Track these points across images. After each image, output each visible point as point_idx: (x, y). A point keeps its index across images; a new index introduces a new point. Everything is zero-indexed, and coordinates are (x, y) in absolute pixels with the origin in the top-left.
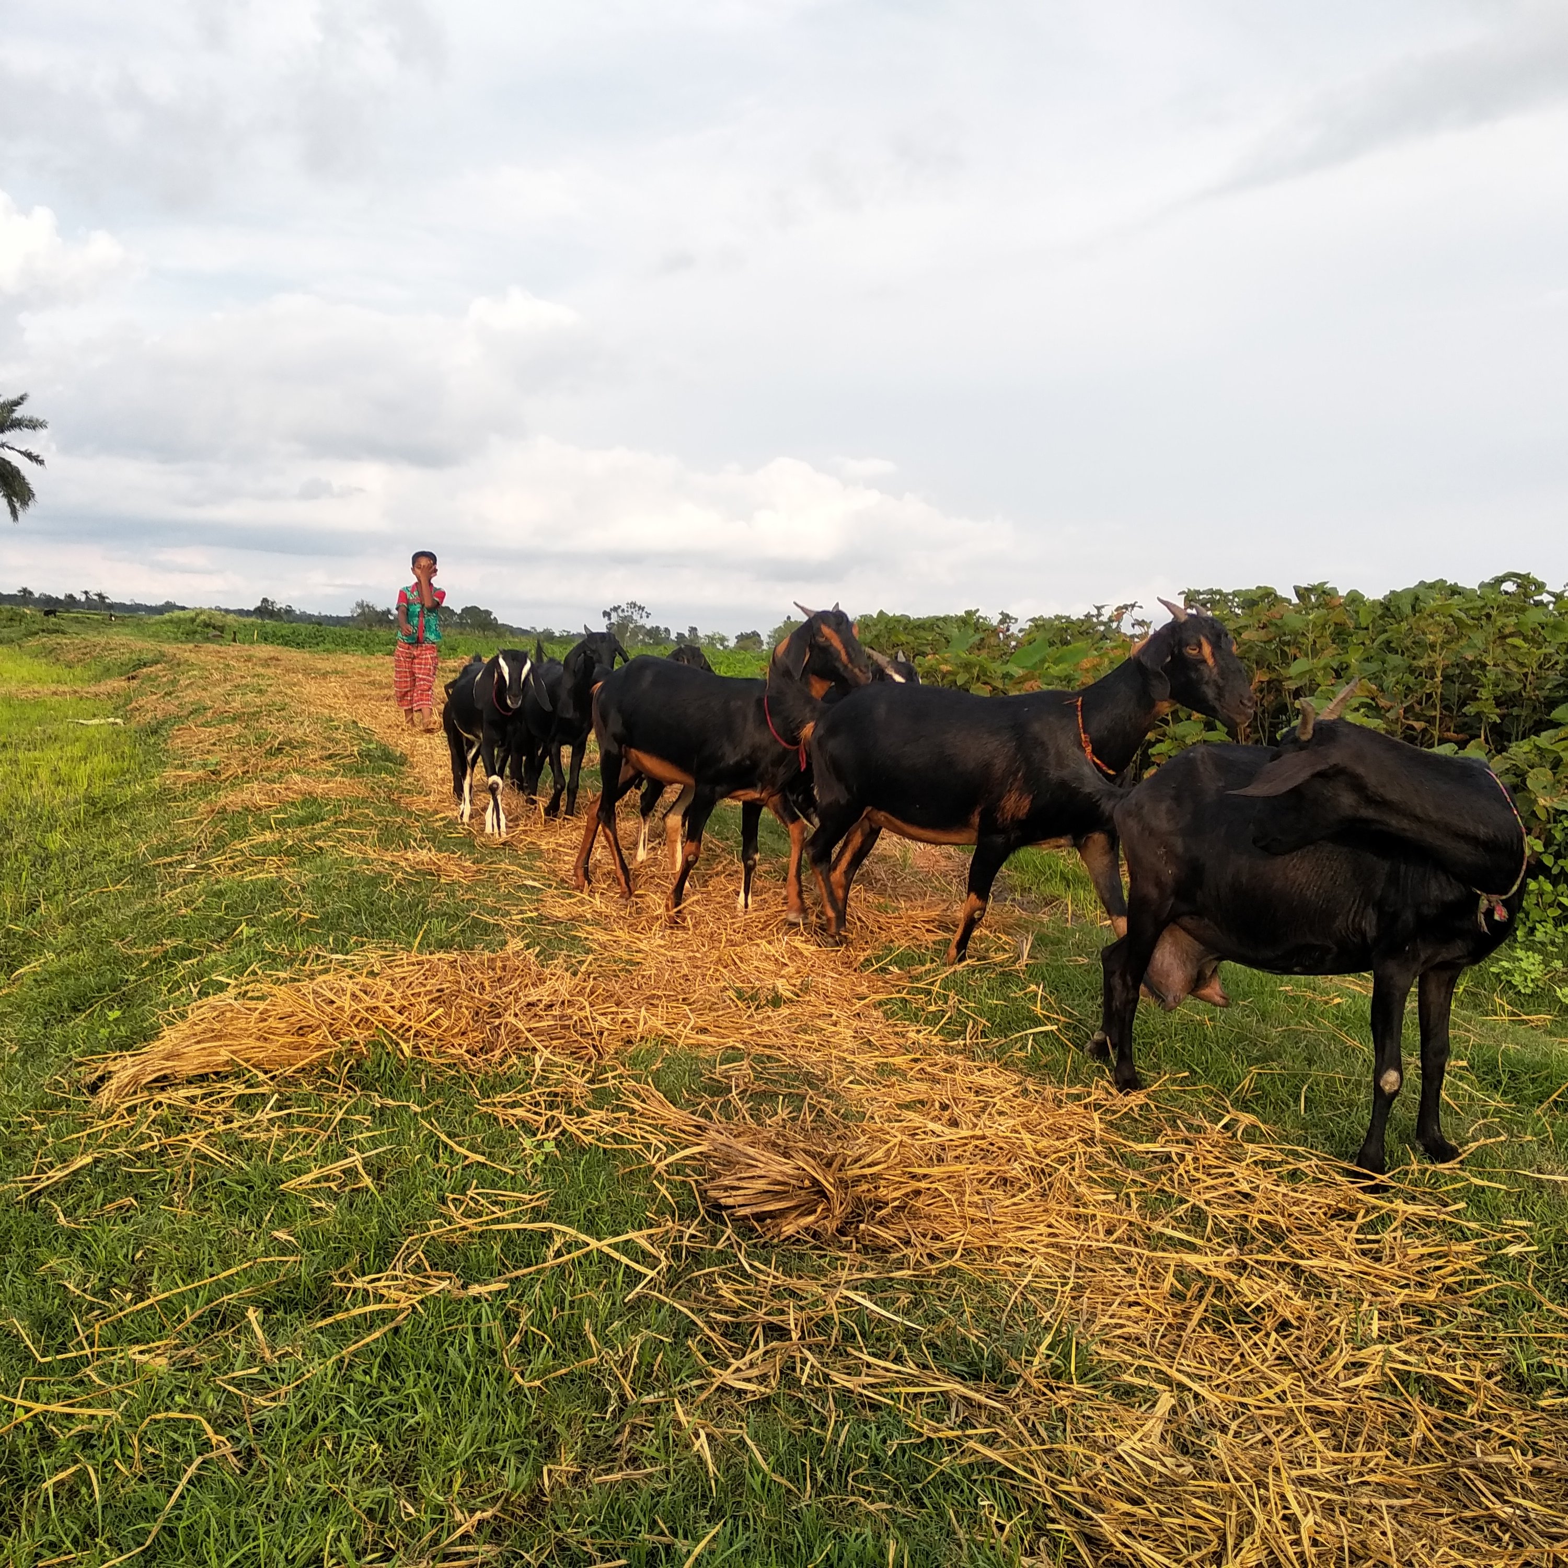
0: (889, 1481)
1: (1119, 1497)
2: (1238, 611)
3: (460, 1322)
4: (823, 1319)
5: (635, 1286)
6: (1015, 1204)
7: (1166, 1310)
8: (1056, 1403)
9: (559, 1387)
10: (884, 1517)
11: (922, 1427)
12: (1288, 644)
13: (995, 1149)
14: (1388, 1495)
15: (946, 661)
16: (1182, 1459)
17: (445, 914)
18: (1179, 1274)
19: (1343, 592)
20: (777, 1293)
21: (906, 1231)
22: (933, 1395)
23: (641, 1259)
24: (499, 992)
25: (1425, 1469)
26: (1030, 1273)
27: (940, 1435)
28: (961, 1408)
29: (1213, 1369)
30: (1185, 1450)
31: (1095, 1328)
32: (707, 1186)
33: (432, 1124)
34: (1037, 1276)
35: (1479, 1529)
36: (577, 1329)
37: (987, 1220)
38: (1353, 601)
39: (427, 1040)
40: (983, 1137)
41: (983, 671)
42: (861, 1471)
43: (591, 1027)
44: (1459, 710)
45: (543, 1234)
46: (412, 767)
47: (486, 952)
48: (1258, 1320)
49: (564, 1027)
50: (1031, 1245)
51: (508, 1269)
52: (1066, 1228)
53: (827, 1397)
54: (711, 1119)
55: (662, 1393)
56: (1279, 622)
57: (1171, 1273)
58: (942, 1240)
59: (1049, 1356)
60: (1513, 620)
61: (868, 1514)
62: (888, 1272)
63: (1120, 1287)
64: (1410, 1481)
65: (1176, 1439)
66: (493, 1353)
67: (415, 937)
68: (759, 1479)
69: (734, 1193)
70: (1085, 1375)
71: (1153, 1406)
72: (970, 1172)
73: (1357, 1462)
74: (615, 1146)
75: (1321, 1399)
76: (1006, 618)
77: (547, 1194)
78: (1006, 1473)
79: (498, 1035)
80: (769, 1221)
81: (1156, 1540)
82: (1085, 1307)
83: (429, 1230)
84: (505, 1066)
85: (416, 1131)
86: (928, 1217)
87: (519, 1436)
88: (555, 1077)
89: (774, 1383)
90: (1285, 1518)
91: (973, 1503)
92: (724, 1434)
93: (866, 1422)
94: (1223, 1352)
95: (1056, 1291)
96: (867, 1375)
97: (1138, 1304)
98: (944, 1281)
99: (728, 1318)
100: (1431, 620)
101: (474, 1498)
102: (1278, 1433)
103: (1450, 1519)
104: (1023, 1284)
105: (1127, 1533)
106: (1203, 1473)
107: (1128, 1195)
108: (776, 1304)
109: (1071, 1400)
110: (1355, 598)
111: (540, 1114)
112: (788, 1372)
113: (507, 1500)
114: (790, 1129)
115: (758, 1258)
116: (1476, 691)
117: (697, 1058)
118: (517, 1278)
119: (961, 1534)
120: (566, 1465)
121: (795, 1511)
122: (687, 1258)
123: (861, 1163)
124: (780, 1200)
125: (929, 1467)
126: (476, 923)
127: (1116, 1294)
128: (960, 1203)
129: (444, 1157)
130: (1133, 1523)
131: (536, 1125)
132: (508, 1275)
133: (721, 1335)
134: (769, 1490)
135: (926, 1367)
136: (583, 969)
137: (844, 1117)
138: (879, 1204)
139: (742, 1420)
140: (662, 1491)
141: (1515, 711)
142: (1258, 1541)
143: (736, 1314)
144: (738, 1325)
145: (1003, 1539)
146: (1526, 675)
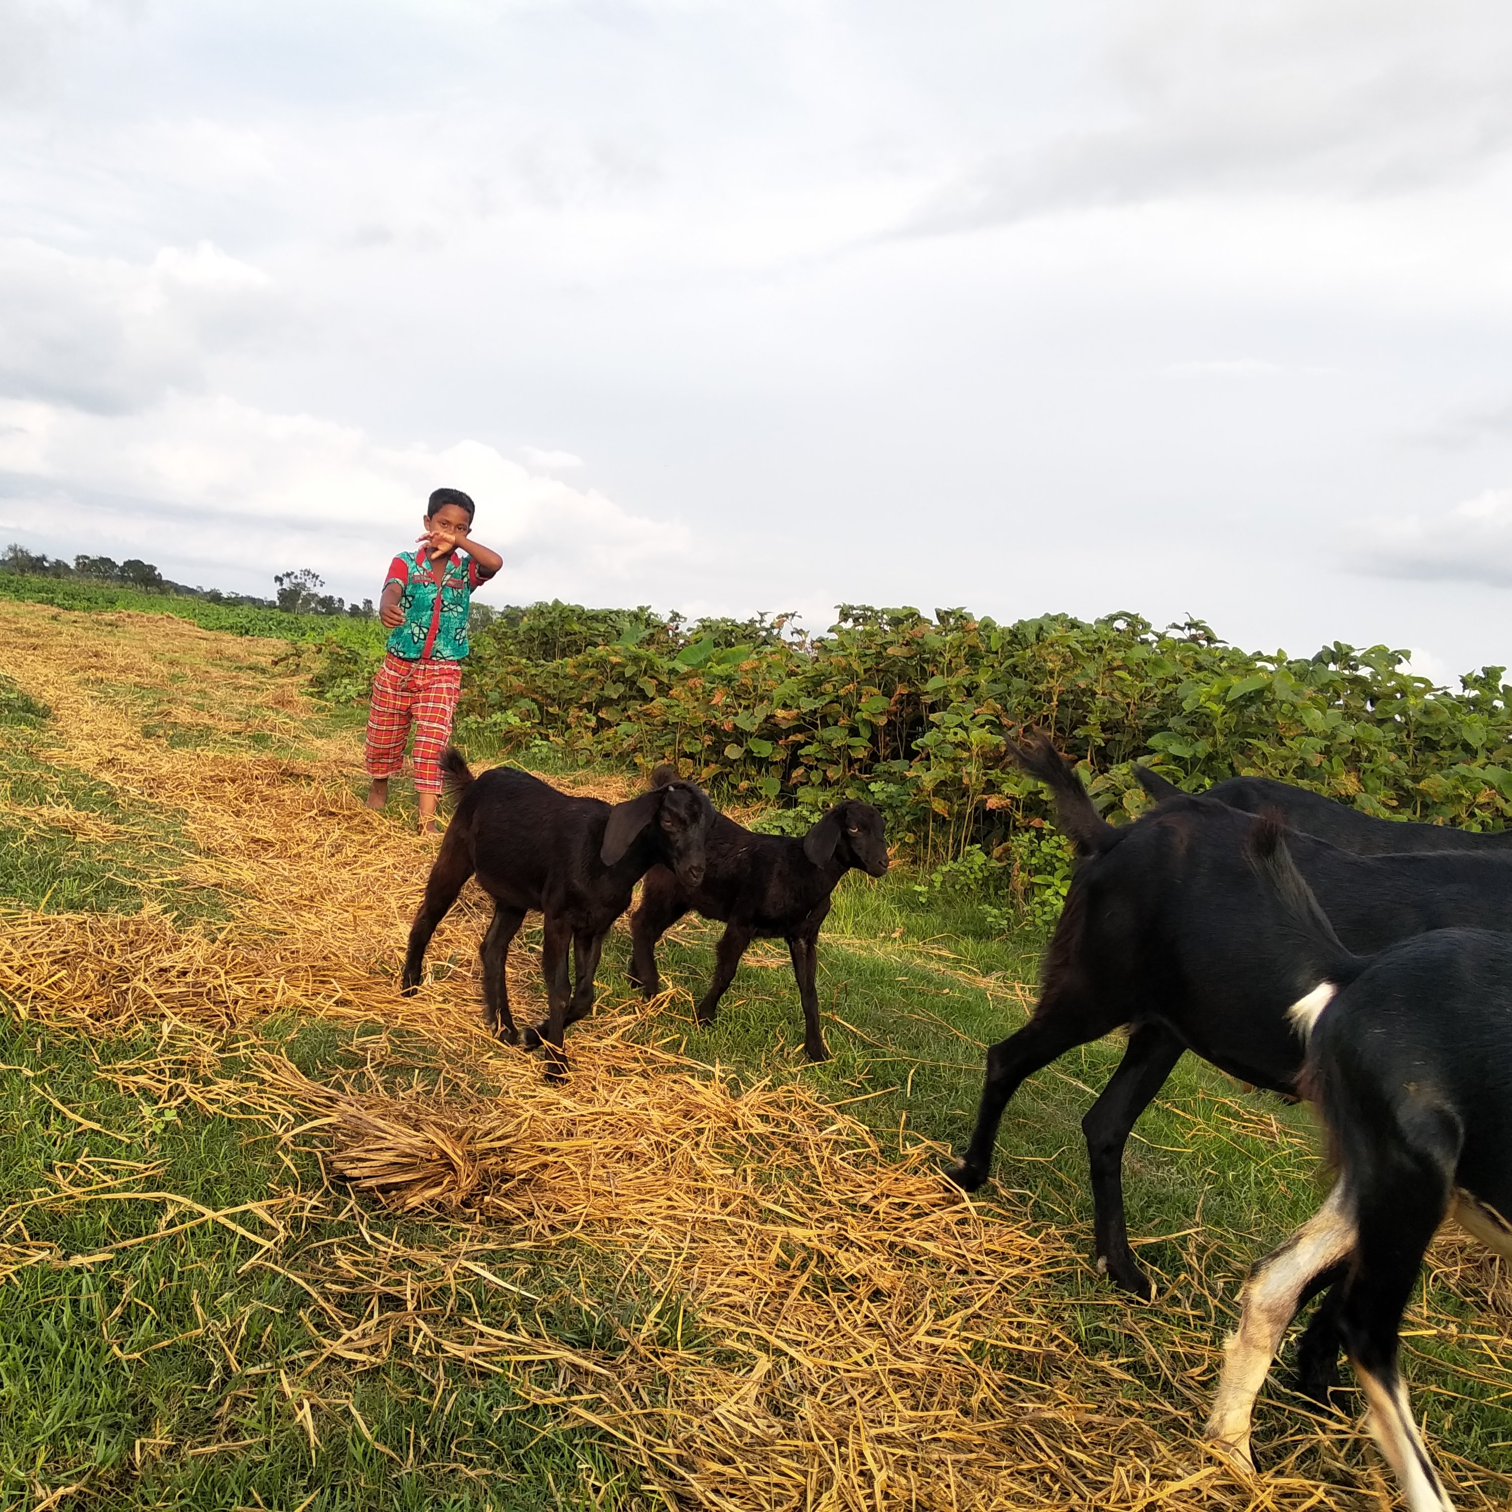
0: (493, 1448)
1: (712, 1457)
2: (887, 628)
3: (58, 1293)
4: (440, 1289)
5: (250, 1257)
6: (638, 1178)
7: (771, 1280)
8: (660, 1369)
9: (160, 1359)
10: (483, 1482)
11: (529, 1394)
12: (927, 661)
13: (623, 1124)
14: (956, 1450)
15: (616, 653)
16: (774, 1420)
17: (78, 873)
18: (785, 1247)
19: (978, 618)
20: (396, 1264)
21: (530, 1203)
22: (542, 1362)
23: (258, 1230)
24: (129, 956)
25: (988, 1425)
26: (646, 1244)
27: (546, 1401)
28: (569, 1375)
29: (809, 1335)
30: (777, 1413)
31: (703, 1296)
32: (333, 1157)
33: (45, 1090)
34: (653, 1247)
35: (1033, 1479)
36: (185, 1300)
37: (610, 1193)
38: (987, 626)
39: (46, 1002)
40: (612, 1114)
41: (651, 665)
42: (465, 1438)
43: (226, 995)
44: (1071, 732)
45: (156, 1205)
46: (55, 720)
47: (120, 915)
48: (853, 1288)
49: (196, 994)
50: (650, 1217)
51: (115, 1239)
52: (685, 1201)
53: (438, 1367)
54: (344, 1090)
55: (268, 1365)
56: (920, 641)
57: (778, 1244)
58: (565, 1212)
59: (657, 1324)
60: (1121, 654)
61: (468, 1480)
62: (508, 1243)
63: (730, 1258)
64: (975, 1437)
65: (770, 1402)
66: (92, 1325)
67: (44, 896)
68: (361, 1449)
69: (361, 1165)
70: (691, 1342)
71: (751, 1370)
72: (598, 1146)
73: (931, 1420)
74: (242, 1116)
75: (902, 1362)
76: (676, 616)
77: (165, 1163)
78: (606, 1437)
79: (125, 1000)
80: (394, 1193)
81: (742, 1498)
82: (696, 1276)
83: (32, 1199)
84: (131, 1031)
85: (26, 1095)
86: (553, 1190)
87: (112, 1410)
88: (183, 1044)
89: (385, 1353)
90: (861, 1473)
91: (572, 1467)
92: (329, 1404)
93: (474, 1390)
94: (820, 1319)
95: (670, 1261)
96: (480, 1344)
97: (746, 1274)
98: (563, 1253)
99: (343, 1289)
100: (1051, 650)
101: (59, 1473)
102: (861, 1395)
103: (1009, 1471)
104: (639, 1255)
105: (716, 1491)
106: (791, 1433)
107: (745, 1171)
108: (394, 1275)
109: (675, 1366)
110: (987, 625)
111: (164, 1082)
112: (400, 1343)
113: (94, 1475)
114: (423, 1102)
115: (379, 1229)
116: (1086, 717)
117: (334, 1030)
118: (124, 1249)
119: (558, 1498)
120: (161, 1437)
121: (395, 1479)
122: (306, 1229)
123: (491, 1137)
124: (406, 1172)
125: (532, 1433)
126: (111, 885)
127: (726, 1264)
128: (585, 1176)
129: (55, 1124)
130: (723, 1482)
131: (158, 1093)
132: (115, 1246)
133: (336, 1306)
134: (371, 1459)
135: (538, 1335)
136: (221, 937)
137: (480, 1091)
138: (506, 1177)
139: (350, 1390)
140: (261, 1462)
141: (1118, 737)
142: (835, 1495)
143: (352, 1284)
144: (353, 1296)
145: (598, 1502)
146: (1128, 704)
